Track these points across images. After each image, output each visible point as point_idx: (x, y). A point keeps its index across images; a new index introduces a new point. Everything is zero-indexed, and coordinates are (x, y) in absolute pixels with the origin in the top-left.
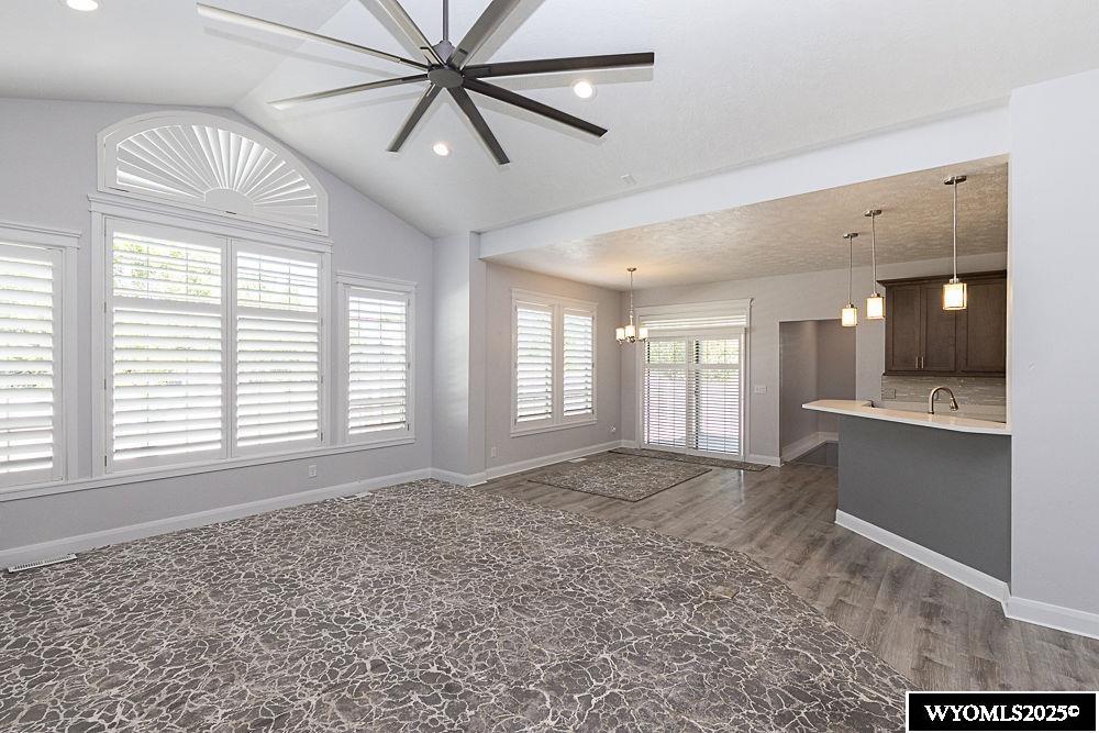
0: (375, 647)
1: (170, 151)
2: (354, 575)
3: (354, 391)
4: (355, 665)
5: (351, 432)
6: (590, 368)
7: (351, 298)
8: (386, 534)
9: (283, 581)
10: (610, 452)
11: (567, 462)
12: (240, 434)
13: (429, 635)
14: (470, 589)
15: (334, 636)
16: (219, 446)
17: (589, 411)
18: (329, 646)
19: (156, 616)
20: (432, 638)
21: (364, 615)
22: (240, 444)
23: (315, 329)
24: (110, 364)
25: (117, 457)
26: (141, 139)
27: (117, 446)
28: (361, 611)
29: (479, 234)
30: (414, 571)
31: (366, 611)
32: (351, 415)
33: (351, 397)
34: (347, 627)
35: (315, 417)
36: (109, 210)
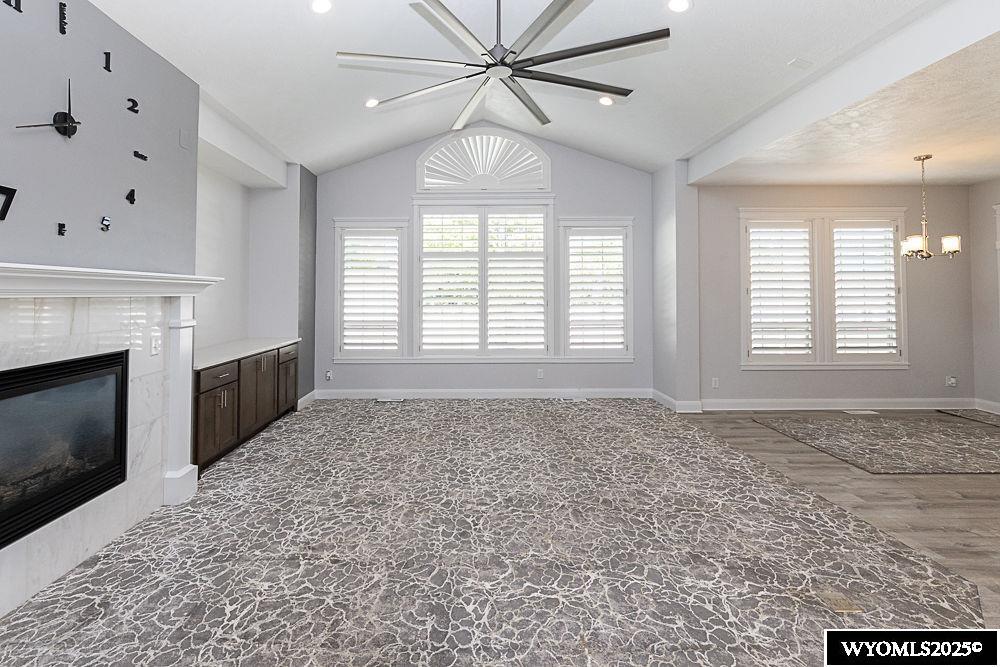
0: (658, 558)
1: (450, 159)
2: (659, 486)
3: (573, 314)
4: (634, 565)
5: (571, 347)
6: (893, 294)
7: (571, 238)
8: (701, 458)
9: (600, 471)
10: (939, 411)
11: (841, 412)
12: (490, 340)
13: (716, 571)
14: (781, 544)
15: (625, 532)
16: (477, 347)
17: (894, 351)
18: (618, 539)
19: (515, 469)
20: (717, 575)
21: (656, 525)
22: (490, 347)
23: (542, 265)
24: (421, 292)
25: (425, 347)
26: (437, 157)
27: (425, 340)
28: (655, 520)
29: (688, 160)
30: (720, 503)
31: (660, 522)
32: (571, 333)
33: (572, 318)
34: (638, 529)
35: (542, 332)
36: (421, 202)
